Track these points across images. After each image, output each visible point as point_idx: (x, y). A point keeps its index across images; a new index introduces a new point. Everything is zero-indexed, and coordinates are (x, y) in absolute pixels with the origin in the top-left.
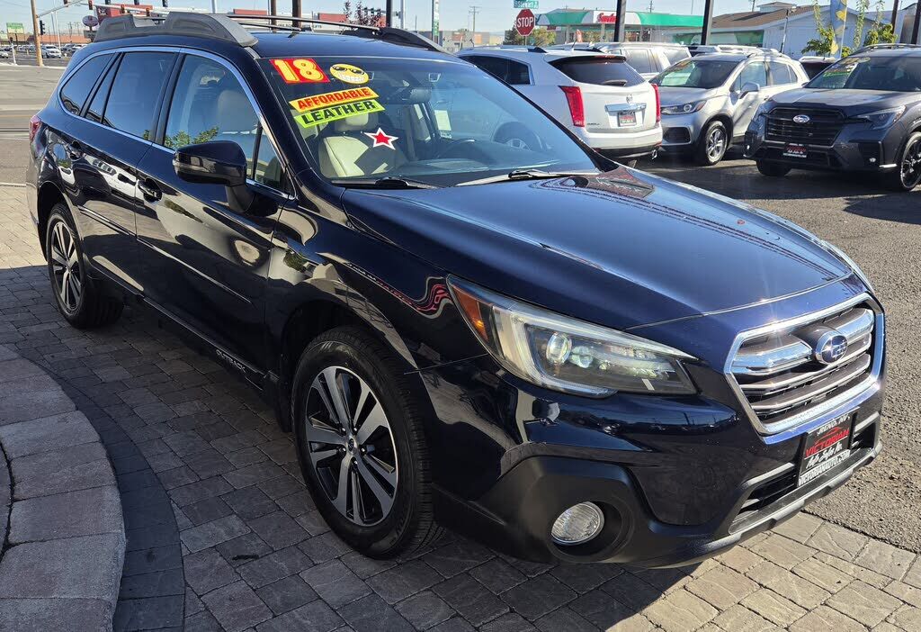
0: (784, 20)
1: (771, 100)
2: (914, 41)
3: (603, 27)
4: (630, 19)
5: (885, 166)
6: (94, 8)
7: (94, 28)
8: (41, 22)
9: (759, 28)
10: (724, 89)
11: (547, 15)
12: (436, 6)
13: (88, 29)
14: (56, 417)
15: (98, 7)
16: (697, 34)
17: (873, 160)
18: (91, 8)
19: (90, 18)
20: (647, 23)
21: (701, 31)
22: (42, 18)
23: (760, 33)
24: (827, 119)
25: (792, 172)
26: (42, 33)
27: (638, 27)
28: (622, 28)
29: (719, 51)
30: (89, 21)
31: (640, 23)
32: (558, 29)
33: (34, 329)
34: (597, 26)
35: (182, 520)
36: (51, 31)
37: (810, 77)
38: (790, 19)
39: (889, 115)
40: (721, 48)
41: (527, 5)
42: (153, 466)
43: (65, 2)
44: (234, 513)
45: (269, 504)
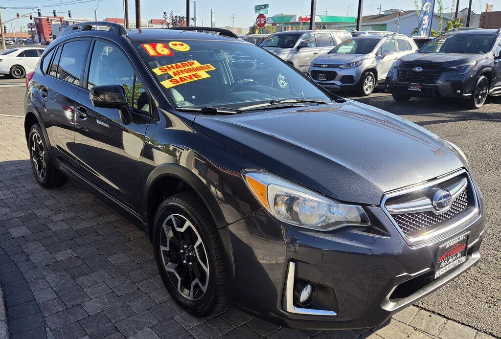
0: (398, 18)
1: (400, 60)
2: (468, 26)
3: (302, 24)
4: (317, 19)
5: (466, 95)
6: (33, 18)
7: (33, 29)
8: (4, 26)
9: (384, 23)
10: (372, 55)
11: (271, 18)
12: (213, 14)
13: (30, 30)
15: (35, 18)
16: (355, 26)
17: (459, 91)
18: (31, 19)
19: (31, 24)
20: (325, 21)
21: (356, 24)
22: (5, 24)
23: (384, 25)
24: (434, 69)
25: (412, 99)
26: (5, 32)
27: (320, 23)
28: (313, 24)
29: (367, 34)
30: (30, 26)
31: (321, 21)
32: (278, 25)
34: (298, 23)
36: (11, 31)
37: (419, 47)
38: (401, 17)
39: (467, 66)
40: (369, 33)
41: (262, 12)
42: (37, 298)
43: (18, 16)
44: (87, 334)
45: (110, 326)
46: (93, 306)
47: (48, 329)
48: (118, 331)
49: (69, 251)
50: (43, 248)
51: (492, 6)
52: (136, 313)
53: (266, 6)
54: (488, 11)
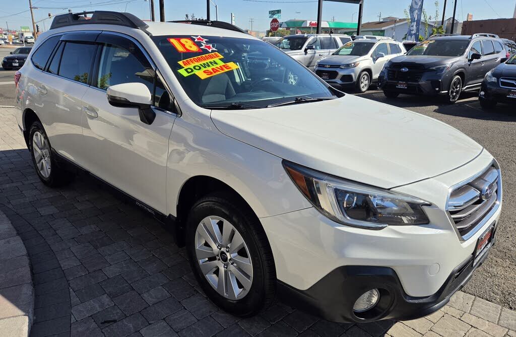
0: (393, 26)
1: (390, 61)
2: (452, 32)
3: (312, 29)
4: (324, 24)
5: (443, 92)
8: (37, 26)
9: (383, 29)
10: (368, 56)
11: (285, 22)
12: (233, 18)
14: (3, 241)
16: (355, 32)
17: (438, 89)
20: (333, 26)
21: (356, 30)
22: (37, 24)
23: (383, 31)
24: (417, 69)
25: (400, 95)
26: (38, 31)
27: (328, 28)
28: (320, 29)
29: (364, 39)
31: (328, 27)
32: (291, 29)
33: (8, 186)
34: (309, 28)
35: (75, 300)
37: (407, 50)
38: (397, 24)
39: (444, 67)
40: (367, 37)
41: (275, 17)
42: (62, 266)
43: (49, 15)
44: (106, 293)
45: (127, 286)
46: (112, 271)
47: (71, 290)
48: (133, 290)
49: (93, 226)
50: (69, 224)
51: (472, 16)
52: (150, 275)
53: (279, 12)
54: (469, 20)
